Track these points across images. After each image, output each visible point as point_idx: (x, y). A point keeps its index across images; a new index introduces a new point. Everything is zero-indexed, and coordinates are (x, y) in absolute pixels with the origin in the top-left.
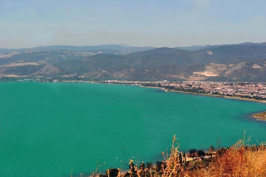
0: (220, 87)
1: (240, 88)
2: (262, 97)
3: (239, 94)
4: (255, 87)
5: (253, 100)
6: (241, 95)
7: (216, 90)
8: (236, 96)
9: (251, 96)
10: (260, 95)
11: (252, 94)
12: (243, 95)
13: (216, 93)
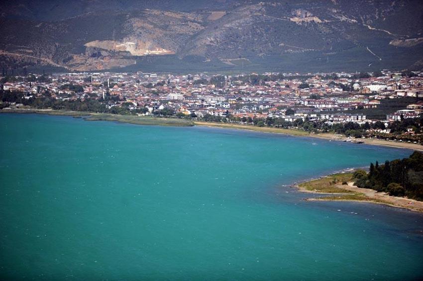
0: (178, 91)
1: (248, 94)
2: (326, 120)
3: (244, 112)
4: (301, 87)
5: (292, 131)
6: (252, 115)
7: (165, 102)
8: (234, 119)
9: (289, 119)
10: (319, 115)
11: (290, 112)
12: (258, 116)
13: (168, 113)
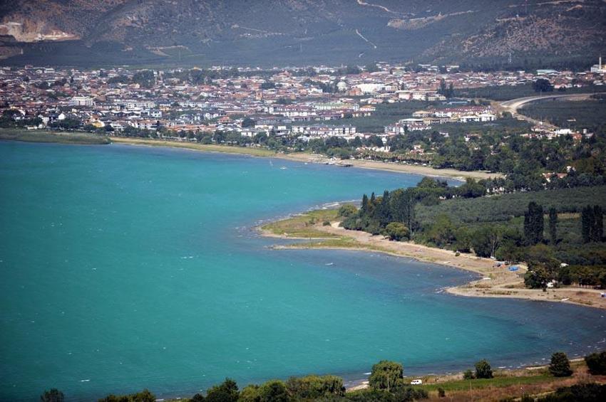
0: (86, 94)
1: (188, 97)
2: (299, 134)
3: (182, 124)
4: (264, 87)
5: (253, 151)
6: (194, 128)
7: (66, 109)
8: (169, 134)
9: (247, 133)
10: (289, 126)
11: (248, 123)
12: (203, 129)
13: (71, 124)
